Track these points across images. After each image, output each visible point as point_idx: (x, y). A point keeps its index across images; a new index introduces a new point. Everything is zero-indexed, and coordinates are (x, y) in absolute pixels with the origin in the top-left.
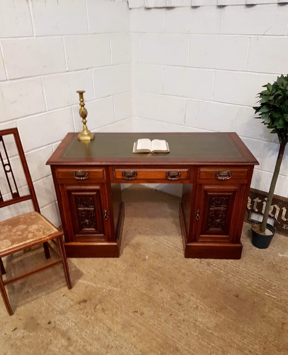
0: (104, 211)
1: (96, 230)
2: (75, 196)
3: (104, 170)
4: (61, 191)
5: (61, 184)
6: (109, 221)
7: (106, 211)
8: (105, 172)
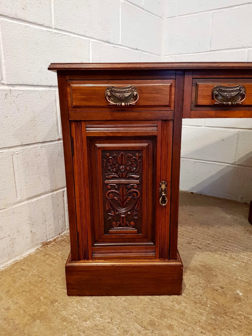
0: (160, 186)
1: (138, 232)
2: (104, 150)
3: (173, 85)
4: (75, 139)
5: (76, 121)
6: (168, 209)
7: (163, 187)
8: (173, 89)
